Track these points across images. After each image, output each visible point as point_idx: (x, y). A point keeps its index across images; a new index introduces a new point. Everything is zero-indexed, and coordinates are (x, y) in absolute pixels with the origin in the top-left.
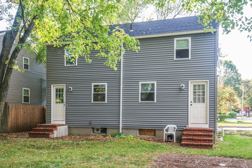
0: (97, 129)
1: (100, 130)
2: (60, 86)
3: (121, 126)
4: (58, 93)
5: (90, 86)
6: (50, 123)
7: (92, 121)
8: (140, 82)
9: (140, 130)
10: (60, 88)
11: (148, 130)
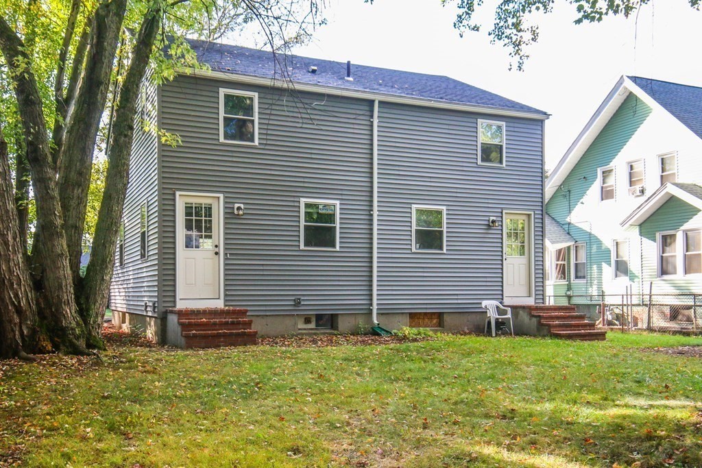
0: (306, 319)
1: (314, 320)
2: (199, 198)
3: (375, 307)
4: (194, 218)
5: (297, 204)
6: (175, 307)
7: (302, 298)
8: (413, 205)
9: (412, 316)
10: (202, 204)
11: (425, 314)
